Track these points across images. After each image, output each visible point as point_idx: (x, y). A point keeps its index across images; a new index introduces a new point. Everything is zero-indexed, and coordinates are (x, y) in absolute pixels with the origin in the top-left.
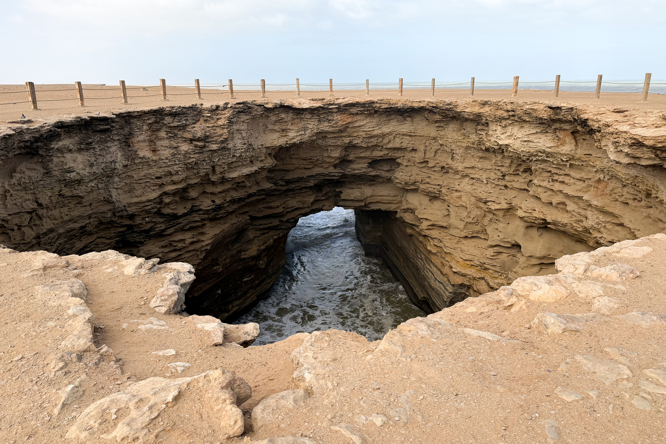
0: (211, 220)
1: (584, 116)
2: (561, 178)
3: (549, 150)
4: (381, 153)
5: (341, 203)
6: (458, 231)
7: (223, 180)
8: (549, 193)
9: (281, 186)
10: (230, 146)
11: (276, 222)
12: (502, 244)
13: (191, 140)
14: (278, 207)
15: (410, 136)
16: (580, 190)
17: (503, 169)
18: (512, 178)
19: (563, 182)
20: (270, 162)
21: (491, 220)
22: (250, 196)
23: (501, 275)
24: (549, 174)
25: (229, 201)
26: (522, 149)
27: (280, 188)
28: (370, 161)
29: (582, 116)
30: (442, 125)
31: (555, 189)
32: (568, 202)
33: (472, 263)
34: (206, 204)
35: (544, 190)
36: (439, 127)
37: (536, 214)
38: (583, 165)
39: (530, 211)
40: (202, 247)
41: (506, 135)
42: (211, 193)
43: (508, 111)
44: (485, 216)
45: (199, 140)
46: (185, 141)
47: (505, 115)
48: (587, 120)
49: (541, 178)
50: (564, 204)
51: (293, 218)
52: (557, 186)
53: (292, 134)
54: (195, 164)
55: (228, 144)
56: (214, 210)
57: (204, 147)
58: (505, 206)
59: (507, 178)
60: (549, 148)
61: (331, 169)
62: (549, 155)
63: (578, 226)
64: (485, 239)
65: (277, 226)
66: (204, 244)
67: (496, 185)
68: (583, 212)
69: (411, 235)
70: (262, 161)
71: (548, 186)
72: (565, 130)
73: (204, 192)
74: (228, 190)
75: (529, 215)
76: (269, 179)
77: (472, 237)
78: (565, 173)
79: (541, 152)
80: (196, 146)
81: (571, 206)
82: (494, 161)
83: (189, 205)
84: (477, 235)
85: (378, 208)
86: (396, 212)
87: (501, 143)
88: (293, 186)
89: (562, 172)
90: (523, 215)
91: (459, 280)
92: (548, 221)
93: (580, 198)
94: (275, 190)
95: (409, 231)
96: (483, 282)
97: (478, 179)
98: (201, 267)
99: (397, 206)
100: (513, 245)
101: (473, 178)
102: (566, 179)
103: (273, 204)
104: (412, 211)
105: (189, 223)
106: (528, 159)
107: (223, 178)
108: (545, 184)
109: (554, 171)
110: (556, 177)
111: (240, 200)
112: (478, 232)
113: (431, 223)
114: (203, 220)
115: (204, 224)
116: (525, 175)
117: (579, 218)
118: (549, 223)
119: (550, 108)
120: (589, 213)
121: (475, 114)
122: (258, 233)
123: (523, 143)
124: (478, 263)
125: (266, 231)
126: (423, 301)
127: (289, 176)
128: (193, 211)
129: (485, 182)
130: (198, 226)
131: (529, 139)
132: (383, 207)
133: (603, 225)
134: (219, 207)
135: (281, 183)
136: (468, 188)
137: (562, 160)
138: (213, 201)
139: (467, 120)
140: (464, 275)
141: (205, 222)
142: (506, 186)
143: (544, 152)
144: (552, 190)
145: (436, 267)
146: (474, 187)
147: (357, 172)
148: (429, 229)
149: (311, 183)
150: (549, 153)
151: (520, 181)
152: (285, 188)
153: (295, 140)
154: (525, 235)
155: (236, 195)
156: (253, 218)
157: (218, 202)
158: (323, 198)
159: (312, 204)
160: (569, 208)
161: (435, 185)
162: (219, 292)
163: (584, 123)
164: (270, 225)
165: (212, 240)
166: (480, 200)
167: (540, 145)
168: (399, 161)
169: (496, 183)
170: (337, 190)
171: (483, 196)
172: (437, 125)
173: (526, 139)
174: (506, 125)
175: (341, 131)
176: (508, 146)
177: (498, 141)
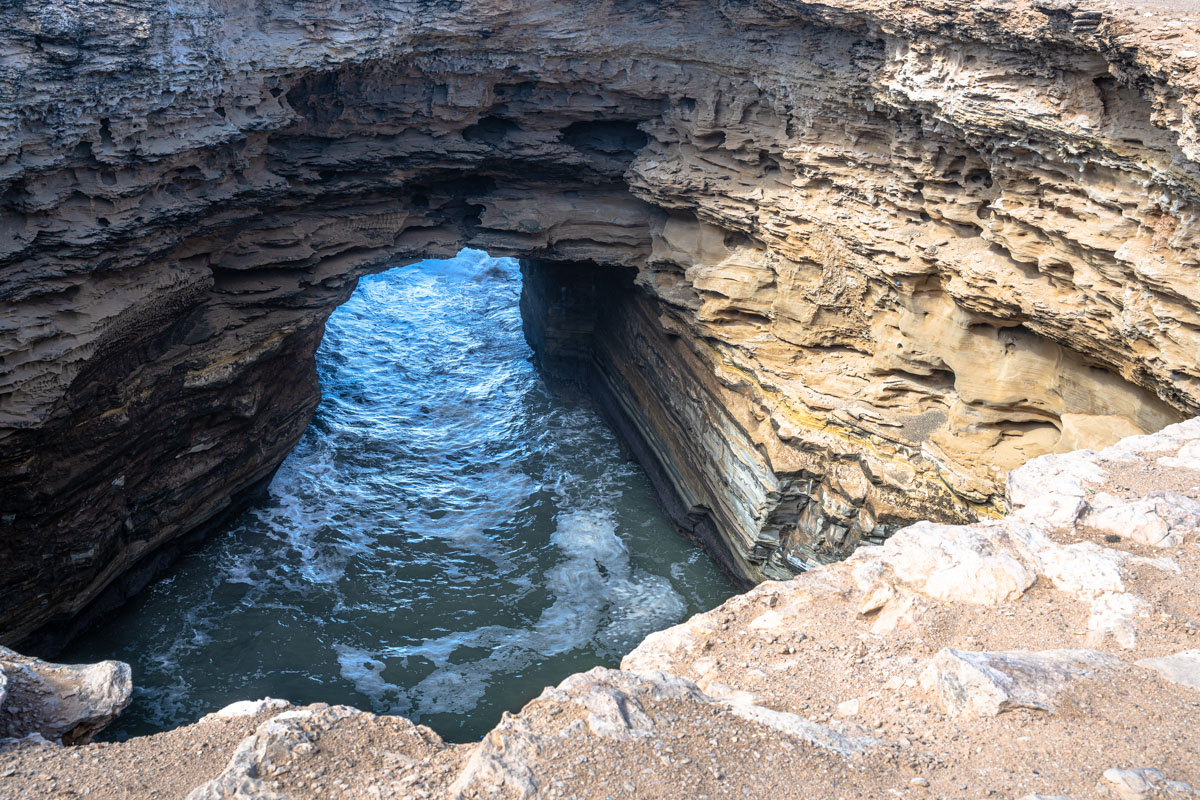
0: (100, 274)
1: (1126, 40)
2: (1063, 200)
3: (1035, 124)
4: (596, 106)
5: (480, 238)
6: (798, 328)
7: (135, 162)
8: (1032, 237)
9: (309, 182)
10: (157, 62)
11: (288, 286)
12: (907, 368)
13: (39, 41)
14: (297, 243)
15: (677, 61)
16: (1109, 235)
17: (918, 169)
18: (939, 193)
19: (1067, 212)
20: (276, 114)
21: (882, 304)
22: (215, 208)
23: (901, 451)
24: (1033, 189)
25: (151, 223)
26: (968, 116)
27: (305, 189)
28: (566, 124)
29: (1122, 39)
30: (764, 36)
31: (1046, 229)
32: (1077, 263)
33: (829, 416)
34: (81, 228)
35: (1019, 229)
36: (755, 42)
37: (994, 292)
38: (1118, 169)
39: (981, 284)
40: (69, 352)
41: (926, 76)
42: (99, 198)
43: (935, 12)
44: (868, 292)
45: (62, 40)
46: (21, 43)
47: (930, 20)
48: (1134, 49)
49: (1010, 197)
50: (1066, 268)
51: (340, 277)
52: (1051, 221)
53: (343, 38)
54: (50, 111)
55: (148, 57)
56: (105, 247)
57: (79, 61)
58: (917, 266)
59: (927, 192)
60: (1038, 118)
61: (456, 142)
62: (1036, 137)
63: (1100, 327)
64: (865, 353)
65: (293, 298)
66: (72, 344)
67: (899, 209)
68: (1112, 292)
69: (673, 337)
70: (251, 109)
71: (1029, 219)
72: (1079, 73)
73: (77, 195)
74: (147, 192)
75: (977, 293)
76: (271, 161)
77: (834, 347)
78: (1072, 185)
79: (1014, 128)
80: (52, 59)
81: (1084, 274)
82: (894, 145)
83: (30, 232)
84: (846, 341)
85: (586, 256)
86: (635, 270)
87: (913, 96)
88: (343, 184)
89: (1064, 185)
90: (964, 291)
91: (793, 460)
92: (1026, 312)
93: (1107, 256)
94: (291, 195)
95: (667, 323)
96: (855, 467)
97: (855, 191)
98: (62, 411)
99: (637, 252)
100: (935, 371)
101: (840, 189)
102: (1076, 203)
103: (280, 236)
104: (677, 270)
105: (30, 281)
106: (983, 145)
107: (134, 155)
108: (1022, 212)
109: (1045, 180)
110: (1050, 197)
111: (183, 219)
112: (849, 334)
113: (725, 304)
114: (71, 274)
115: (75, 289)
116: (972, 186)
117: (1102, 306)
118: (1028, 317)
119: (1043, 10)
120: (1126, 295)
121: (852, 14)
122: (236, 318)
123: (969, 101)
124: (846, 418)
125: (259, 313)
126: (697, 515)
127: (333, 157)
128: (41, 246)
129: (871, 197)
130: (55, 294)
131: (988, 92)
132: (600, 255)
133: (1161, 327)
134: (121, 240)
135: (306, 174)
136: (828, 213)
137: (1066, 151)
138: (103, 221)
139: (828, 28)
140: (809, 448)
141: (77, 282)
142: (924, 216)
143: (1022, 128)
144: (1039, 231)
145: (737, 425)
146: (841, 211)
147: (528, 152)
148: (721, 322)
149: (397, 178)
150: (1035, 131)
151: (957, 205)
152: (318, 190)
153: (350, 55)
154: (965, 345)
155: (171, 205)
156: (223, 274)
157: (117, 223)
158: (431, 223)
159: (398, 237)
160: (1078, 280)
161: (742, 200)
162: (119, 482)
163: (1127, 58)
164: (274, 295)
165: (98, 334)
166: (855, 247)
167: (1011, 107)
168: (646, 128)
169: (899, 203)
170: (471, 201)
171: (867, 237)
172: (751, 35)
173: (979, 91)
174: (928, 49)
175: (486, 35)
176: (932, 106)
177: (906, 90)
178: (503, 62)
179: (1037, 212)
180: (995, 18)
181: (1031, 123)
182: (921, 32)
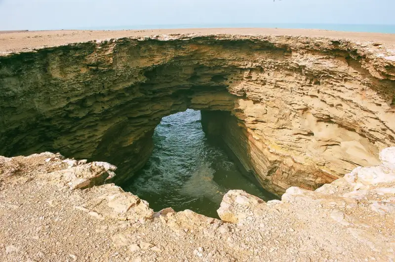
0: (101, 120)
1: (354, 47)
2: (339, 89)
4: (220, 71)
5: (191, 106)
6: (274, 124)
7: (110, 93)
8: (332, 97)
9: (150, 95)
11: (146, 121)
12: (302, 133)
13: (88, 65)
14: (147, 110)
16: (351, 96)
17: (301, 82)
18: (308, 88)
19: (340, 91)
20: (142, 79)
21: (294, 117)
22: (129, 102)
23: (301, 153)
24: (331, 86)
25: (114, 107)
26: (314, 69)
28: (212, 76)
31: (335, 95)
32: (343, 104)
33: (283, 146)
34: (98, 110)
35: (328, 96)
37: (323, 112)
38: (352, 79)
39: (319, 110)
41: (303, 59)
42: (102, 102)
43: (304, 43)
44: (291, 114)
45: (93, 65)
46: (84, 67)
47: (303, 45)
48: (357, 50)
49: (325, 88)
50: (341, 105)
51: (158, 118)
53: (157, 59)
54: (91, 83)
55: (113, 67)
56: (103, 113)
57: (97, 70)
58: (304, 107)
59: (304, 88)
60: (332, 68)
61: (186, 83)
62: (331, 73)
63: (350, 120)
64: (290, 129)
65: (146, 124)
66: (97, 138)
67: (297, 93)
68: (352, 110)
69: (241, 128)
70: (136, 78)
71: (331, 93)
72: (342, 56)
73: (97, 102)
74: (111, 100)
75: (319, 112)
76: (141, 90)
77: (283, 128)
78: (341, 84)
79: (325, 71)
80: (91, 70)
81: (345, 106)
82: (295, 76)
83: (87, 111)
84: (285, 126)
85: (218, 109)
86: (230, 112)
87: (300, 64)
88: (158, 95)
89: (339, 84)
90: (315, 112)
91: (273, 158)
92: (331, 116)
93: (351, 101)
94: (146, 98)
95: (240, 125)
96: (290, 158)
97: (285, 89)
98: (95, 154)
99: (231, 107)
100: (308, 133)
101: (282, 88)
102: (342, 89)
103: (142, 108)
104: (241, 111)
105: (87, 123)
106: (317, 76)
107: (109, 91)
108: (329, 92)
109: (334, 83)
110: (335, 87)
111: (121, 106)
112: (286, 124)
113: (254, 119)
114: (96, 120)
115: (97, 124)
116: (315, 86)
117: (350, 114)
118: (332, 118)
119: (332, 41)
120: (356, 111)
121: (283, 45)
122: (133, 129)
123: (314, 65)
124: (287, 146)
125: (140, 127)
126: (249, 173)
127: (155, 88)
128: (90, 114)
129: (290, 90)
130: (92, 126)
131: (319, 62)
132: (221, 109)
133: (366, 119)
134: (107, 112)
135: (149, 93)
136: (279, 94)
137: (339, 76)
138: (103, 108)
139: (276, 49)
140: (277, 155)
141: (97, 122)
142: (304, 94)
143: (328, 71)
145: (259, 149)
146: (283, 94)
147: (203, 84)
148: (253, 123)
149: (171, 93)
150: (331, 71)
151: (312, 90)
152: (152, 96)
153: (159, 63)
154: (316, 126)
155: (118, 102)
156: (130, 118)
157: (106, 108)
158: (181, 103)
159: (171, 107)
160: (343, 107)
161: (257, 92)
164: (142, 123)
165: (103, 135)
166: (286, 102)
167: (325, 66)
169: (297, 91)
170: (189, 97)
171: (290, 100)
173: (316, 62)
174: (303, 52)
175: (192, 56)
176: (304, 67)
177: (298, 63)
178: (196, 62)
179: (333, 91)
180: (320, 44)
181: (330, 69)
182: (301, 48)
